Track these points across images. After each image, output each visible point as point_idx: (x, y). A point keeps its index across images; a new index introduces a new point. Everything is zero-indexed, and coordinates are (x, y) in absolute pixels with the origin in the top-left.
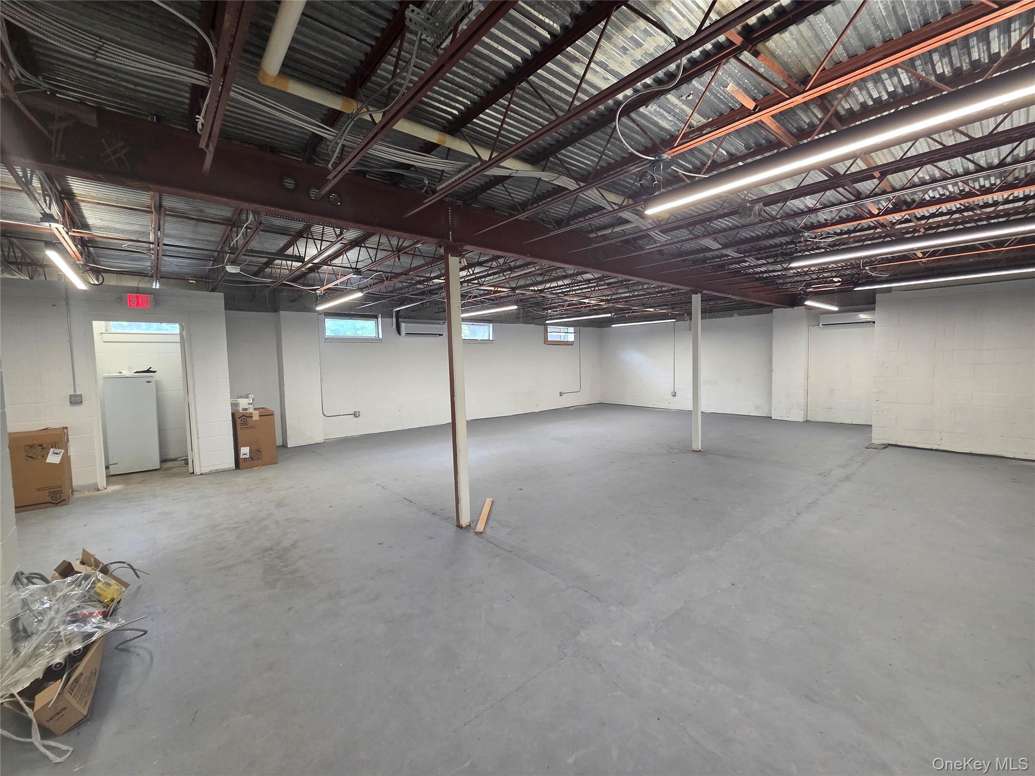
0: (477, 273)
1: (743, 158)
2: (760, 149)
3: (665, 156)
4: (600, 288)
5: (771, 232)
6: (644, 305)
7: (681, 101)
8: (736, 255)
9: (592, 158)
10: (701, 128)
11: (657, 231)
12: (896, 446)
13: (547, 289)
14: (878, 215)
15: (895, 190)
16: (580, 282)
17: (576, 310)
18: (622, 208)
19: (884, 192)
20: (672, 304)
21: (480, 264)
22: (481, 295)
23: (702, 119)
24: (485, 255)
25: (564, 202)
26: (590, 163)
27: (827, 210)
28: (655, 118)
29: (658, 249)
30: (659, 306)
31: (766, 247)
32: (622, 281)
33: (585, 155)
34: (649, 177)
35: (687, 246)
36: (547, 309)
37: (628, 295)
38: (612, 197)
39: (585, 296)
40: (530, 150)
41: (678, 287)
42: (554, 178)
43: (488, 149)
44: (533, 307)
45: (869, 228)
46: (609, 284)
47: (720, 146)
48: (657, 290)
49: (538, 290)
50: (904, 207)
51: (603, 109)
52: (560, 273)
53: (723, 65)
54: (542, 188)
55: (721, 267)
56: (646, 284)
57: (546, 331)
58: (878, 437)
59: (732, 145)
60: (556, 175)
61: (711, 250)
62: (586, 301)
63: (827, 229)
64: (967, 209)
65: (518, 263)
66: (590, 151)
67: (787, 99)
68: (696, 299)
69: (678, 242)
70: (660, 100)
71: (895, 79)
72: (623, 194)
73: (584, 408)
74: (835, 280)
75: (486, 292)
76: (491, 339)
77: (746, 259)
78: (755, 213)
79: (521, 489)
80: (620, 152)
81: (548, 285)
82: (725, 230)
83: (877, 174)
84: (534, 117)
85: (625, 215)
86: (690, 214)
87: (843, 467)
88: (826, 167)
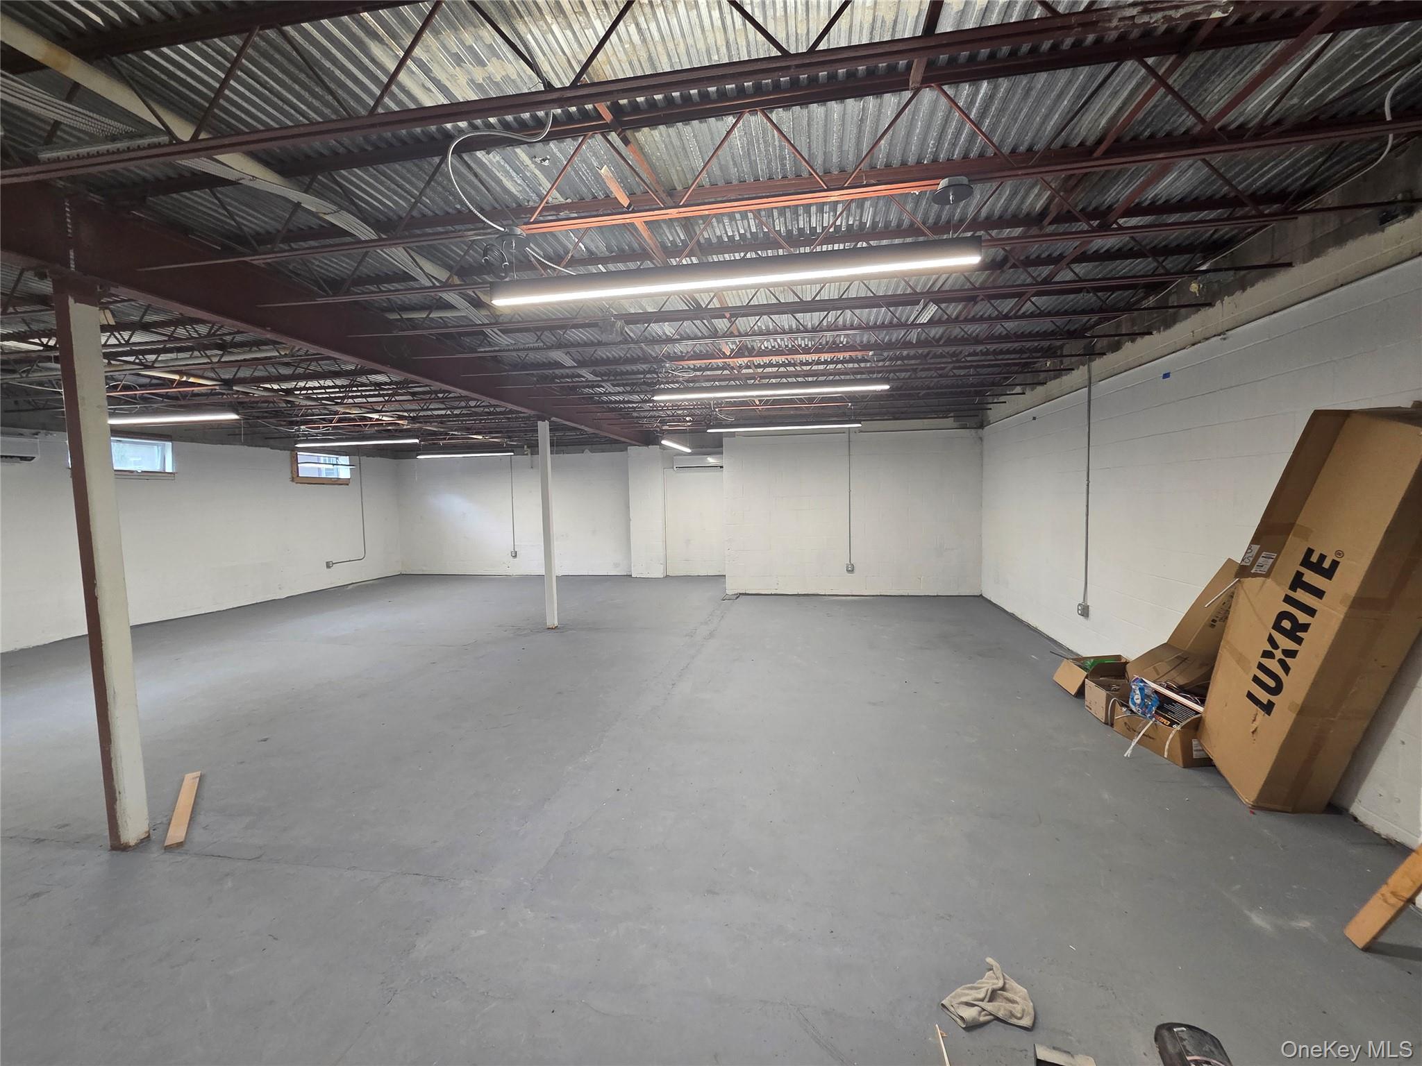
0: (135, 344)
1: (604, 261)
2: (622, 256)
3: (518, 231)
4: (397, 398)
5: (628, 355)
6: (468, 429)
7: (535, 163)
8: (591, 377)
9: (396, 198)
10: (558, 208)
11: (495, 330)
12: (746, 594)
13: (301, 389)
14: (729, 357)
15: (740, 335)
16: (363, 385)
17: (356, 429)
18: (446, 286)
19: (732, 335)
20: (507, 432)
21: (146, 327)
22: (143, 386)
23: (558, 195)
24: (157, 311)
25: (343, 255)
26: (391, 205)
27: (685, 342)
28: (497, 174)
29: (492, 354)
30: (491, 433)
31: (622, 373)
32: (436, 392)
33: (383, 189)
34: (496, 253)
35: (533, 357)
36: (298, 423)
37: (443, 412)
38: (429, 267)
39: (373, 409)
40: (278, 151)
41: (520, 409)
42: (329, 211)
43: (192, 122)
44: (266, 417)
45: (718, 368)
46: (413, 394)
47: (580, 240)
48: (487, 410)
49: (282, 390)
50: (746, 354)
51: (419, 132)
52: (326, 366)
53: (590, 138)
54: (301, 221)
55: (573, 389)
56: (474, 399)
57: (295, 461)
58: (732, 587)
59: (592, 241)
60: (335, 208)
61: (563, 367)
62: (375, 416)
63: (685, 363)
64: (790, 364)
65: (238, 338)
66: (393, 186)
67: (661, 209)
68: (543, 428)
69: (524, 349)
70: (506, 151)
71: (745, 222)
72: (449, 268)
73: (372, 585)
74: (688, 419)
75: (154, 381)
76: (169, 469)
77: (603, 384)
78: (617, 330)
79: (265, 740)
80: (442, 203)
81: (301, 384)
82: (579, 345)
83: (728, 315)
84: (290, 97)
85: (451, 297)
86: (538, 315)
87: (706, 623)
88: (690, 298)
